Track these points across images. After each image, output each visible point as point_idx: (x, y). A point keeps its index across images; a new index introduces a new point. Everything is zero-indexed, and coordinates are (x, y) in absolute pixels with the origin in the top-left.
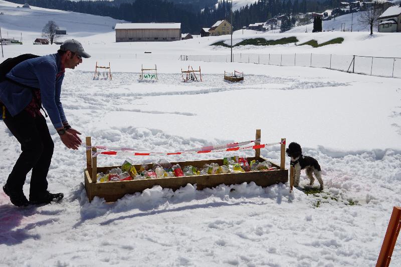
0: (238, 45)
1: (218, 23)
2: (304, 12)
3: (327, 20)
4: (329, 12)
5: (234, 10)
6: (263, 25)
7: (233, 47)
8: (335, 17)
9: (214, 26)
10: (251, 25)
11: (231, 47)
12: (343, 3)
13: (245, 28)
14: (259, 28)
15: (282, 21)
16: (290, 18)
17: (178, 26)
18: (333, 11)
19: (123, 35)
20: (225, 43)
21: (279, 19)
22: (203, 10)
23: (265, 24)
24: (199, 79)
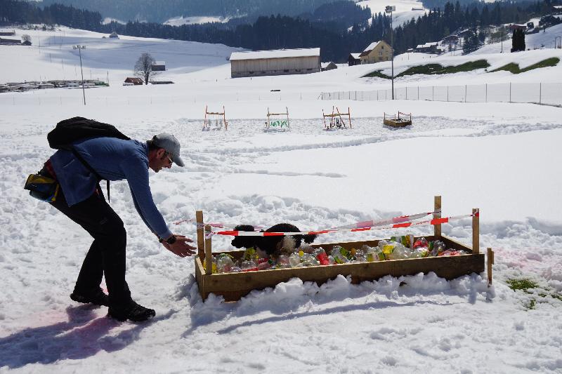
0: (401, 75)
1: (373, 46)
2: (498, 24)
3: (534, 32)
4: (536, 22)
5: (394, 26)
6: (437, 45)
7: (395, 78)
8: (545, 28)
9: (367, 50)
10: (419, 46)
11: (391, 78)
12: (557, 7)
13: (411, 51)
14: (432, 50)
15: (465, 39)
16: (476, 34)
17: (316, 52)
18: (542, 20)
19: (241, 68)
20: (383, 73)
21: (461, 35)
22: (351, 29)
23: (440, 43)
24: (348, 125)
